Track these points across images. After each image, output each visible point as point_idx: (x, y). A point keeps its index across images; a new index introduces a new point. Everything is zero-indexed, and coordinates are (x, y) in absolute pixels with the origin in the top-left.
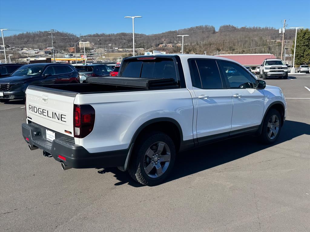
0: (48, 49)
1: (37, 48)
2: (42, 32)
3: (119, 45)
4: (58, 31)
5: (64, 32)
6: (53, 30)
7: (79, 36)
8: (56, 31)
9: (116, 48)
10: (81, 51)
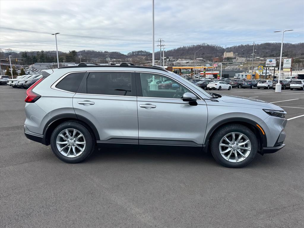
0: (197, 60)
1: (188, 59)
2: (195, 46)
3: (261, 55)
4: (208, 44)
5: (213, 45)
6: (204, 44)
7: (225, 48)
8: (206, 45)
9: (257, 57)
10: (224, 60)
